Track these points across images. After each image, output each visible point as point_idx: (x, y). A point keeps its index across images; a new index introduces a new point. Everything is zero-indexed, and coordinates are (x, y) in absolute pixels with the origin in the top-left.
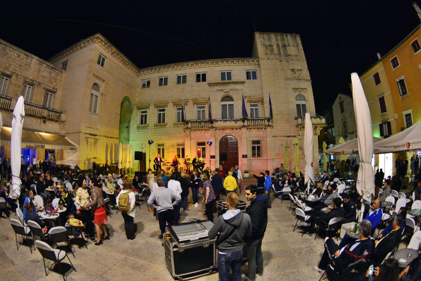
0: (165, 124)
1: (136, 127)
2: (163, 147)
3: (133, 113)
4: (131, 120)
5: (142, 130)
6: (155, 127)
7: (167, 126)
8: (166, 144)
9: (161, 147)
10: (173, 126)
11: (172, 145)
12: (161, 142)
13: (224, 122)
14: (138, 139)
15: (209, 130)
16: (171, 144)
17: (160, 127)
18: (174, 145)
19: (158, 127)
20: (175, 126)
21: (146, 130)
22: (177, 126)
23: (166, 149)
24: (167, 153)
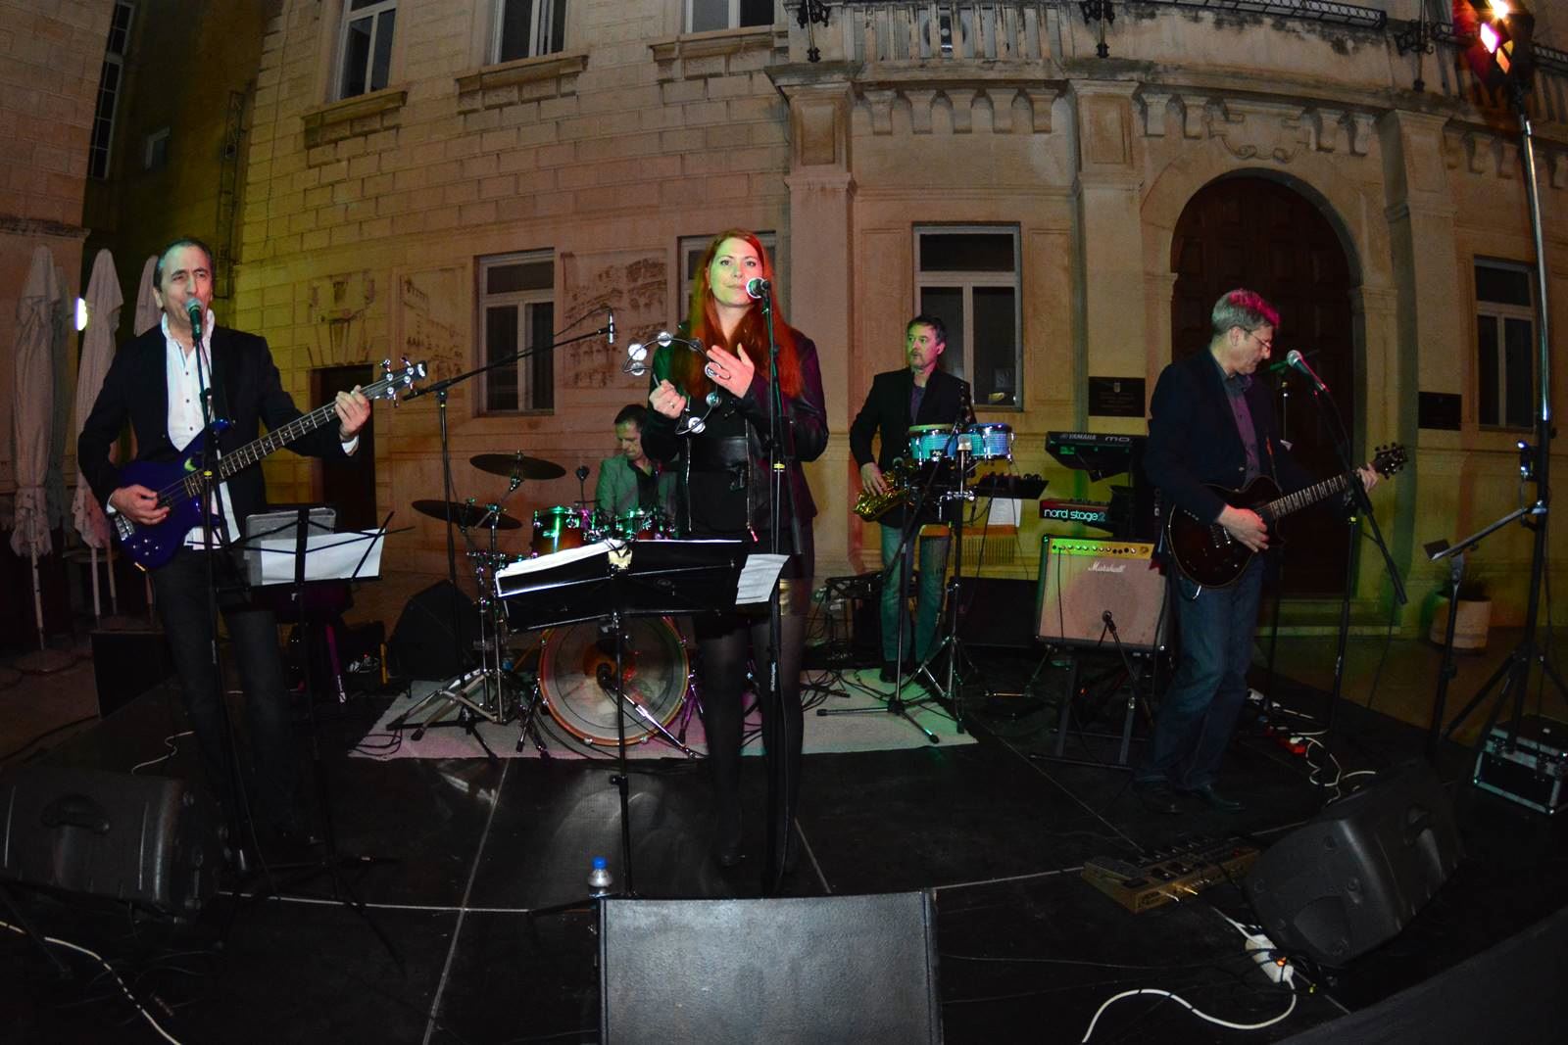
0: (571, 62)
1: (298, 126)
2: (540, 297)
3: (281, 23)
4: (263, 80)
5: (346, 148)
6: (467, 104)
7: (583, 83)
8: (563, 256)
9: (522, 301)
10: (653, 72)
11: (633, 271)
12: (517, 242)
13: (1219, 24)
14: (314, 242)
15: (1062, 88)
16: (631, 260)
17: (514, 95)
18: (657, 267)
19: (493, 98)
20: (676, 71)
21: (378, 141)
22: (695, 68)
23: (573, 309)
24: (582, 354)
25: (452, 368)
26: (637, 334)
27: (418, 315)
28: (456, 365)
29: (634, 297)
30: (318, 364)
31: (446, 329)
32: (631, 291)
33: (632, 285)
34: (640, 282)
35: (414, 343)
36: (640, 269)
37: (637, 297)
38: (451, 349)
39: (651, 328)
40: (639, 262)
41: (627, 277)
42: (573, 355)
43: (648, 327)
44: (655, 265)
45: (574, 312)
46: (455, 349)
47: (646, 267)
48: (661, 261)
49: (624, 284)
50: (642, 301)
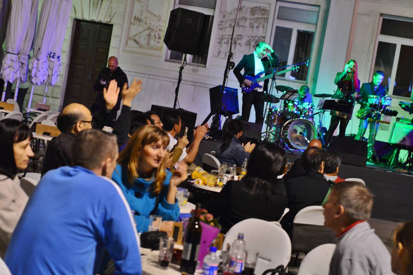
23: (222, 22)
24: (223, 43)
25: (157, 36)
26: (251, 39)
27: (142, 6)
28: (159, 35)
29: (251, 22)
30: (79, 17)
31: (156, 16)
32: (251, 19)
33: (252, 17)
34: (256, 16)
35: (138, 20)
36: (257, 10)
37: (253, 23)
38: (157, 27)
39: (257, 38)
40: (256, 7)
41: (250, 12)
42: (219, 43)
43: (256, 37)
44: (264, 10)
45: (223, 23)
46: (159, 28)
47: (259, 10)
48: (267, 9)
49: (248, 16)
50: (255, 25)
